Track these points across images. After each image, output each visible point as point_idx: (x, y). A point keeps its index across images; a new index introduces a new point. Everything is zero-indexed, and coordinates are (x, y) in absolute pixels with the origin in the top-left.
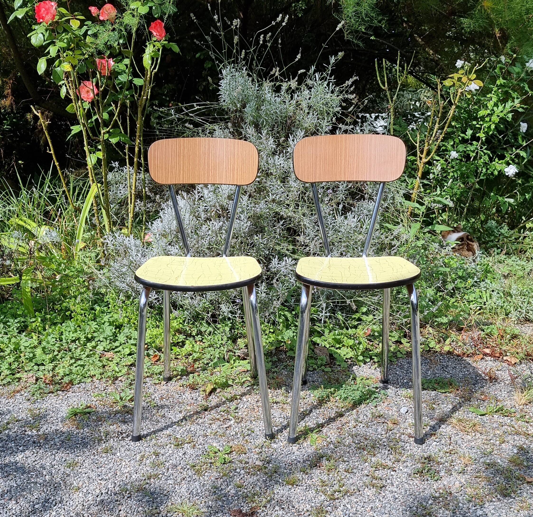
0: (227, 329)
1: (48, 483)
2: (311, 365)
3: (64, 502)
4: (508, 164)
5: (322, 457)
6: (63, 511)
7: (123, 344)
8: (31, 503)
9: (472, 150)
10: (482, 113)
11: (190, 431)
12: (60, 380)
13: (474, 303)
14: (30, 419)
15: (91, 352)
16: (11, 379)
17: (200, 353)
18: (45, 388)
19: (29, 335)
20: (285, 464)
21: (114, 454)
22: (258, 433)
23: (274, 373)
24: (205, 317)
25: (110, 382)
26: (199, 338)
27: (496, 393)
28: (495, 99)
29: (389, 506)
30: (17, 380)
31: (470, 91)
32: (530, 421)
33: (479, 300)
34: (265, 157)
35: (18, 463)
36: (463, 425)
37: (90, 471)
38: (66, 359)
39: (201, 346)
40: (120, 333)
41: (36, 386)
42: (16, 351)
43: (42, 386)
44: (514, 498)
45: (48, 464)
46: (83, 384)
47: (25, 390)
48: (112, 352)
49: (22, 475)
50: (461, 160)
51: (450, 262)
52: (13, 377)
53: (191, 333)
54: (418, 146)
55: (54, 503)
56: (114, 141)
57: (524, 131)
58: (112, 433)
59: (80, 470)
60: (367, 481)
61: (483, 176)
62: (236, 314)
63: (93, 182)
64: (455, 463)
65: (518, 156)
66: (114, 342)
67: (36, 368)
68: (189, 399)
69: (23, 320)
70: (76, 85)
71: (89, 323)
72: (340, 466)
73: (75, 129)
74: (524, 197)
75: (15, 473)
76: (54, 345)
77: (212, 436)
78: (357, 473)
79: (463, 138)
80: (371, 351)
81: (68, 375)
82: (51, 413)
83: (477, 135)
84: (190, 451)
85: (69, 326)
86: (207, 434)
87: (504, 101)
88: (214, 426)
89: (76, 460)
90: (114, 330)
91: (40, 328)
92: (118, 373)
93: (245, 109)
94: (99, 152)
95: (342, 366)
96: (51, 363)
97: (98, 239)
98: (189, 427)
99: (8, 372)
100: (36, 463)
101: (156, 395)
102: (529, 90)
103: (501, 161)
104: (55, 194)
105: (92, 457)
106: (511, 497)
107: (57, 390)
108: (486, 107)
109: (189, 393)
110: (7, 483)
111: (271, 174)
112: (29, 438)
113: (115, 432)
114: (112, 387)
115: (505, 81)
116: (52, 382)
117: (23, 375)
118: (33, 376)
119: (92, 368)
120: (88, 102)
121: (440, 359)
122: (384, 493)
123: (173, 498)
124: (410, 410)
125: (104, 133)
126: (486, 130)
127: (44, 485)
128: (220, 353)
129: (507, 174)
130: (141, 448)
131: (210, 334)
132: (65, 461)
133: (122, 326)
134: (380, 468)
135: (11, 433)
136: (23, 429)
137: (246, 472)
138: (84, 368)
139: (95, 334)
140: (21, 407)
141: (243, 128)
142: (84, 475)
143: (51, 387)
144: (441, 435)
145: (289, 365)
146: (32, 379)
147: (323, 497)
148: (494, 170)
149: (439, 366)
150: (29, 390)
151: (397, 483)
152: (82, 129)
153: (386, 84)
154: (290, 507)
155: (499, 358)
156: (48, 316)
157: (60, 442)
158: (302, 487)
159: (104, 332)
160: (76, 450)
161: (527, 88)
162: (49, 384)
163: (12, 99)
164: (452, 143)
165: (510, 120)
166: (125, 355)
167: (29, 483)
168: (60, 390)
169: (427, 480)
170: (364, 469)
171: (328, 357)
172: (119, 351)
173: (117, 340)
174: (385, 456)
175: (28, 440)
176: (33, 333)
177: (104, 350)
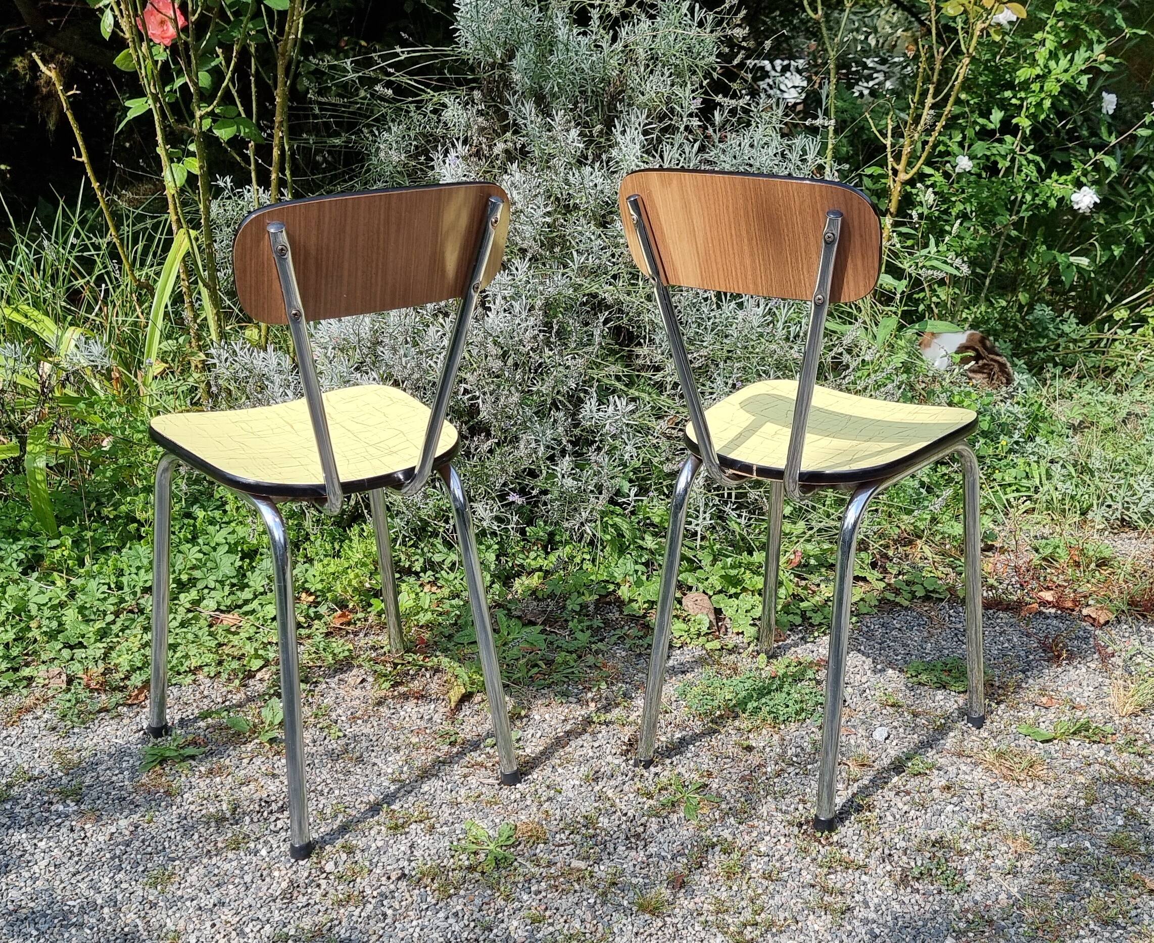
0: (491, 557)
1: (109, 924)
2: (677, 634)
4: (1079, 185)
5: (713, 846)
7: (261, 594)
9: (1003, 153)
10: (1024, 73)
11: (419, 794)
12: (122, 680)
13: (1014, 488)
14: (60, 774)
15: (190, 615)
16: (10, 681)
17: (433, 612)
18: (88, 702)
19: (46, 577)
20: (635, 865)
21: (254, 852)
22: (571, 795)
23: (597, 652)
24: (441, 530)
25: (237, 682)
26: (427, 576)
27: (1071, 689)
28: (1050, 44)
30: (25, 683)
31: (999, 24)
32: (1147, 751)
33: (1025, 482)
34: (562, 169)
35: (38, 879)
36: (1008, 764)
37: (201, 894)
38: (135, 632)
39: (434, 597)
40: (253, 569)
41: (68, 696)
42: (20, 615)
43: (83, 695)
44: (1124, 928)
45: (107, 880)
46: (175, 690)
47: (45, 705)
48: (235, 615)
49: (49, 907)
50: (979, 176)
51: (963, 401)
52: (14, 677)
53: (410, 567)
54: (889, 146)
56: (224, 134)
57: (1111, 112)
58: (247, 803)
59: (179, 893)
60: (811, 898)
61: (1026, 210)
62: (508, 523)
63: (180, 227)
64: (995, 852)
65: (1098, 166)
66: (241, 590)
67: (66, 653)
68: (414, 718)
69: (31, 543)
70: (136, 9)
71: (181, 548)
72: (753, 865)
73: (136, 107)
74: (1108, 253)
75: (32, 905)
76: (105, 599)
77: (471, 804)
78: (790, 881)
79: (983, 127)
80: (802, 601)
81: (139, 669)
82: (106, 758)
83: (1014, 121)
84: (424, 841)
85: (138, 557)
86: (459, 799)
87: (1070, 48)
88: (473, 782)
89: (170, 868)
90: (238, 563)
91: (70, 562)
93: (514, 62)
94: (190, 159)
96: (100, 641)
97: (193, 354)
98: (417, 785)
100: (79, 877)
101: (340, 711)
102: (1124, 25)
103: (1064, 177)
104: (93, 252)
105: (205, 861)
106: (1118, 926)
107: (118, 705)
108: (1034, 63)
109: (413, 705)
111: (576, 207)
112: (59, 821)
113: (252, 801)
114: (241, 695)
116: (106, 687)
117: (39, 672)
118: (60, 674)
119: (193, 650)
120: (162, 47)
121: (950, 616)
122: (850, 924)
124: (894, 732)
125: (201, 118)
126: (1032, 110)
129: (1076, 207)
131: (452, 568)
132: (143, 872)
133: (256, 552)
134: (839, 869)
135: (17, 810)
136: (46, 798)
137: (550, 886)
138: (175, 652)
139: (197, 574)
140: (37, 745)
141: (510, 104)
142: (188, 903)
143: (103, 697)
144: (963, 788)
145: (628, 636)
146: (58, 681)
147: (720, 937)
148: (1049, 198)
149: (948, 631)
150: (54, 705)
151: (876, 900)
152: (152, 106)
153: (820, 7)
155: (1073, 610)
156: (89, 535)
157: (132, 828)
158: (673, 918)
159: (217, 567)
160: (167, 844)
161: (1120, 21)
162: (97, 690)
164: (959, 138)
165: (1083, 89)
166: (265, 621)
167: (67, 927)
168: (124, 705)
169: (940, 892)
170: (804, 873)
171: (712, 617)
172: (253, 612)
173: (247, 586)
174: (847, 841)
175: (59, 825)
176: (55, 574)
177: (218, 610)
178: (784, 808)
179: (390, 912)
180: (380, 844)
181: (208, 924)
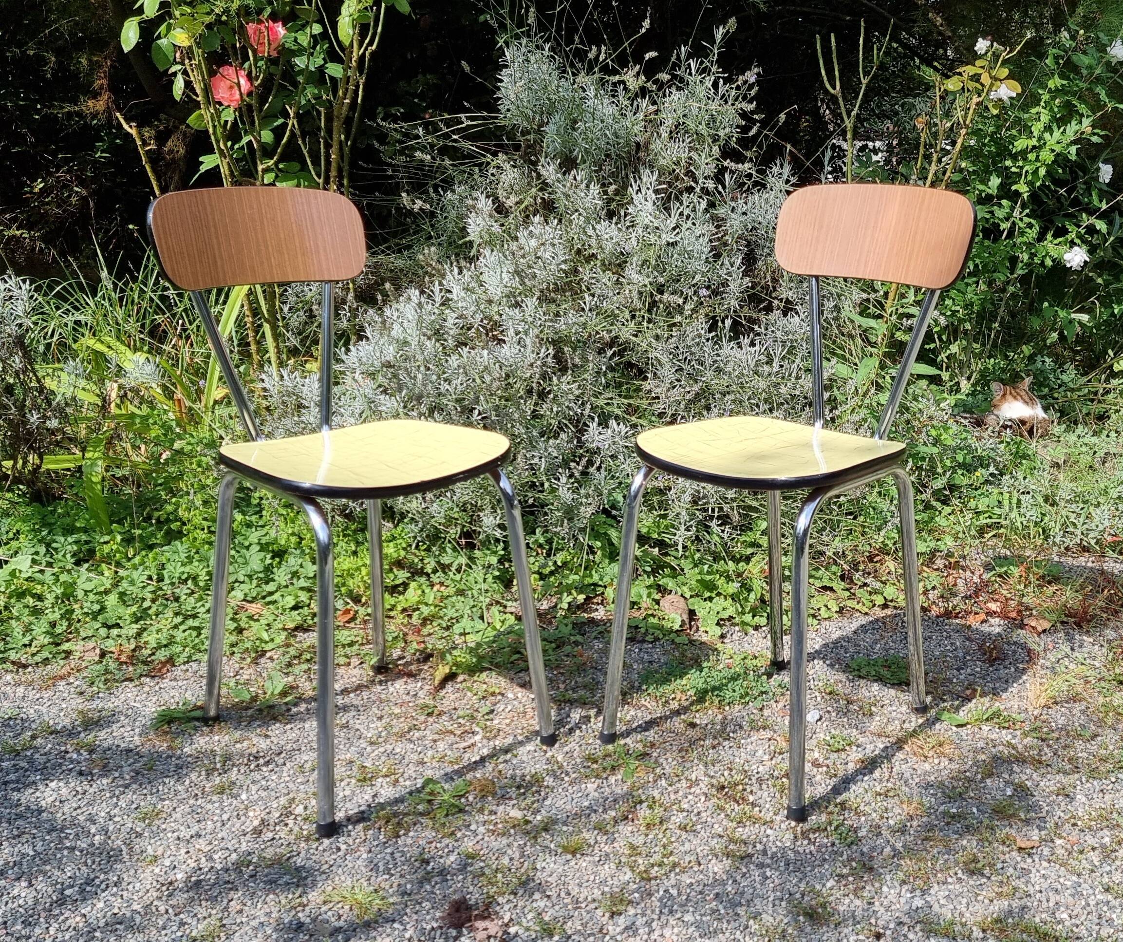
0: (494, 560)
1: (98, 848)
2: (651, 631)
3: (124, 884)
4: (1072, 244)
5: (641, 804)
6: (120, 900)
7: (284, 587)
8: (59, 886)
9: (1002, 216)
10: (1021, 144)
11: (392, 753)
12: (150, 655)
13: (987, 515)
14: (80, 729)
16: (51, 653)
17: (436, 606)
18: (116, 672)
19: (95, 568)
20: (568, 817)
21: (236, 796)
22: (525, 758)
23: (576, 645)
24: (449, 536)
25: (249, 660)
26: (438, 578)
27: (996, 685)
28: (1045, 118)
29: (751, 891)
30: (63, 655)
31: (1000, 100)
32: (1048, 736)
33: (997, 511)
35: (44, 812)
36: (919, 743)
37: (182, 828)
38: (166, 616)
39: (439, 595)
40: (280, 566)
41: (98, 667)
42: (67, 600)
43: (112, 666)
44: (989, 878)
45: (103, 814)
46: (194, 665)
47: (77, 674)
48: (260, 604)
49: (49, 833)
51: (941, 435)
52: (55, 650)
53: (422, 568)
55: (103, 886)
57: (1107, 181)
58: (238, 757)
59: (164, 826)
60: (717, 846)
64: (890, 815)
65: (1091, 230)
66: (267, 583)
67: (103, 632)
68: (401, 693)
69: (84, 537)
72: (673, 818)
73: (207, 163)
74: (1110, 311)
75: (35, 831)
76: (145, 588)
77: (434, 764)
78: (702, 832)
79: (983, 193)
81: (165, 647)
82: (122, 718)
83: (1014, 188)
84: (386, 792)
85: (178, 552)
86: (425, 760)
87: (1062, 121)
88: (441, 745)
89: (159, 807)
90: (268, 561)
91: (118, 555)
92: (266, 642)
95: (710, 633)
96: (136, 622)
98: (391, 747)
99: (47, 640)
100: (79, 811)
102: (1107, 100)
103: (1059, 239)
105: (191, 802)
106: (983, 876)
107: (141, 676)
108: (1030, 135)
109: (403, 683)
110: (16, 849)
112: (72, 766)
113: (242, 756)
114: (251, 671)
115: (1065, 82)
116: (133, 660)
117: (77, 647)
118: (94, 648)
120: (232, 109)
122: (746, 867)
123: (337, 878)
124: (827, 715)
125: (264, 171)
126: (1030, 178)
127: (90, 852)
128: (474, 606)
129: (1068, 265)
130: (291, 785)
131: (459, 570)
132: (136, 809)
133: (285, 552)
134: (748, 823)
135: (37, 756)
136: (63, 748)
137: (488, 831)
138: (199, 634)
140: (64, 706)
142: (169, 835)
143: (130, 668)
146: (92, 654)
147: (629, 874)
148: (1044, 257)
150: (86, 674)
151: (774, 849)
152: (220, 162)
153: (838, 83)
154: (563, 894)
155: (1016, 620)
156: (138, 532)
157: (132, 774)
158: (591, 859)
159: (247, 563)
160: (161, 788)
161: (1103, 96)
162: (126, 663)
163: (109, 98)
165: (1073, 158)
166: (284, 610)
167: (60, 849)
168: (146, 676)
169: (833, 844)
170: (716, 826)
171: (685, 617)
172: (275, 602)
173: (273, 580)
174: (761, 801)
175: (70, 770)
176: (103, 565)
177: (244, 600)
178: (712, 774)
179: (343, 847)
180: (347, 793)
181: (183, 851)
